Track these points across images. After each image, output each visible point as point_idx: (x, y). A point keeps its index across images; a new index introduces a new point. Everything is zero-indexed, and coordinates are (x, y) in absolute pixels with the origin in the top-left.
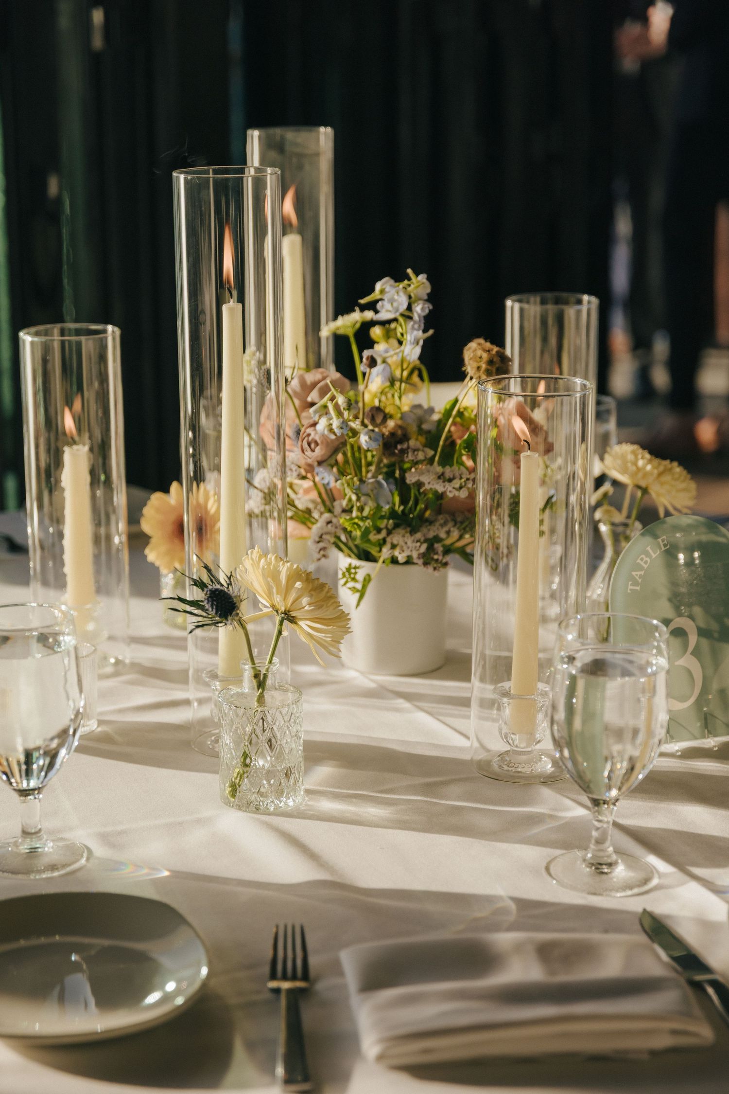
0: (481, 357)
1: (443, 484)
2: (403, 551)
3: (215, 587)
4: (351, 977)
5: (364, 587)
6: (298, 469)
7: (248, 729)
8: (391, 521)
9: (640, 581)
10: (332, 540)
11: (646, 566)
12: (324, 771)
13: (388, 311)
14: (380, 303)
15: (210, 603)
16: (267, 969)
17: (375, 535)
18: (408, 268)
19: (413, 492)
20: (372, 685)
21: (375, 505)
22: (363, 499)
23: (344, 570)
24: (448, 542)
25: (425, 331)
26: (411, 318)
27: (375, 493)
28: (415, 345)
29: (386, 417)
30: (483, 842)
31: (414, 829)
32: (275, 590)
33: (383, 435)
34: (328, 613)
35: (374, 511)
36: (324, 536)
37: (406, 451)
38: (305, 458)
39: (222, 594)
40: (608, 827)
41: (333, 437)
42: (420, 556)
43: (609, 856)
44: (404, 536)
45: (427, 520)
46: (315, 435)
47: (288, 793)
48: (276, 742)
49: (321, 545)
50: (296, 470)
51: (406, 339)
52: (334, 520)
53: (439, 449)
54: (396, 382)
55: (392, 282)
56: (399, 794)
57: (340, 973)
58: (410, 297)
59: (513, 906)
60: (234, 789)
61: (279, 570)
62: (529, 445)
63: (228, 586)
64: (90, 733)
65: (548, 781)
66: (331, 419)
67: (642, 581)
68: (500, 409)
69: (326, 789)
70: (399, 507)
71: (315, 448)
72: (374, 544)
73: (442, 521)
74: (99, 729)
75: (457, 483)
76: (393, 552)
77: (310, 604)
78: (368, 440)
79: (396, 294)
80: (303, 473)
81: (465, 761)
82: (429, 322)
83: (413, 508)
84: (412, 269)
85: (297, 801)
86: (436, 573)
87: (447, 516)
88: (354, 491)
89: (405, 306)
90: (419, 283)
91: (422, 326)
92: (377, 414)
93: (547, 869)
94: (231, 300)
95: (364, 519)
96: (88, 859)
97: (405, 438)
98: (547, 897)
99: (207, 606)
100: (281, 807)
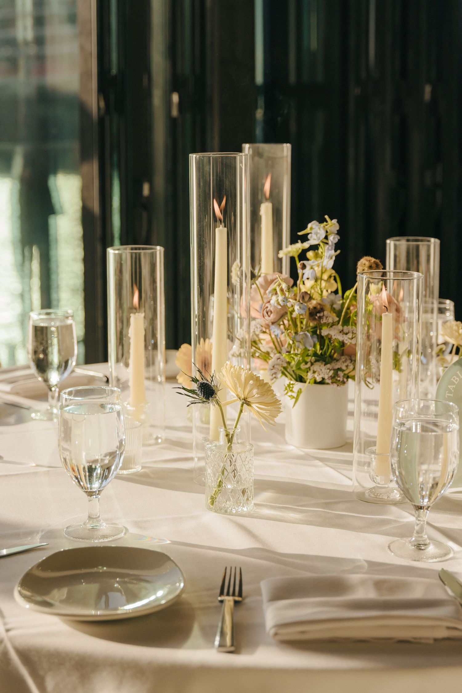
0: (365, 264)
1: (342, 336)
2: (320, 375)
3: (203, 381)
4: (265, 596)
5: (298, 396)
6: (261, 327)
7: (222, 465)
8: (313, 358)
9: (453, 391)
10: (280, 368)
11: (456, 383)
12: (266, 495)
13: (314, 239)
14: (310, 235)
15: (200, 390)
16: (218, 591)
17: (304, 365)
18: (326, 215)
19: (327, 342)
20: (302, 453)
21: (304, 348)
22: (297, 344)
23: (286, 385)
24: (346, 372)
25: (336, 251)
26: (327, 244)
27: (303, 341)
28: (330, 259)
29: (311, 298)
30: (354, 532)
31: (315, 525)
32: (238, 386)
33: (309, 309)
34: (268, 399)
35: (304, 351)
36: (275, 366)
37: (322, 318)
38: (264, 321)
39: (207, 386)
40: (424, 524)
41: (280, 307)
42: (330, 378)
43: (425, 540)
44: (320, 366)
45: (335, 359)
46: (270, 307)
47: (243, 504)
48: (237, 473)
49: (274, 371)
50: (260, 328)
51: (324, 255)
52: (281, 357)
53: (342, 318)
54: (318, 280)
55: (317, 223)
56: (309, 507)
57: (261, 595)
58: (327, 232)
59: (366, 565)
60: (213, 500)
61: (240, 374)
62: (387, 309)
63: (211, 382)
64: (137, 472)
65: (396, 503)
66: (278, 297)
67: (454, 391)
68: (377, 297)
69: (267, 504)
70: (319, 351)
71: (270, 315)
72: (303, 371)
73: (344, 360)
74: (142, 471)
75: (350, 335)
76: (314, 375)
77: (257, 393)
78: (299, 309)
79: (318, 229)
80: (264, 330)
81: (350, 492)
82: (337, 246)
83: (327, 350)
84: (328, 216)
85: (249, 509)
86: (339, 388)
87: (347, 357)
88: (292, 339)
89: (324, 236)
90: (333, 225)
91: (334, 248)
92: (306, 297)
93: (389, 547)
94: (221, 226)
95: (297, 354)
96: (125, 534)
97: (322, 310)
98: (387, 561)
99: (199, 392)
100: (239, 511)
